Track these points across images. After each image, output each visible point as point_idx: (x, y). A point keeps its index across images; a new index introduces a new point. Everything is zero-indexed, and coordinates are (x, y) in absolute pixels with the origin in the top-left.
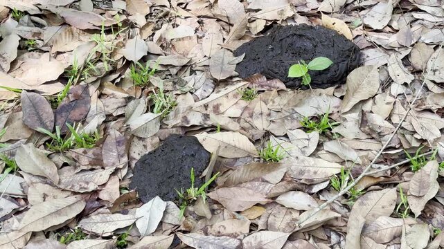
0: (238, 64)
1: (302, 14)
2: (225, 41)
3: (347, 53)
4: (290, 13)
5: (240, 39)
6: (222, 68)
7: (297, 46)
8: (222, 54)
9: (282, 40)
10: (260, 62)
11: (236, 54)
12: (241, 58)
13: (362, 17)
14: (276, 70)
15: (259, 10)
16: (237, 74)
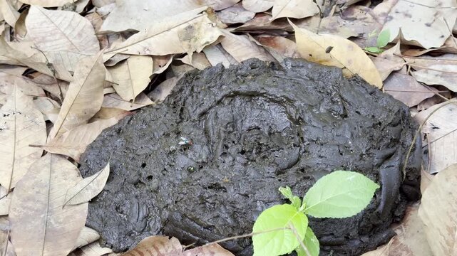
0: (93, 201)
1: (238, 29)
2: (53, 131)
3: (392, 132)
4: (210, 33)
5: (91, 120)
6: (47, 223)
7: (247, 124)
8: (44, 175)
9: (204, 114)
10: (156, 192)
11: (85, 168)
12: (99, 181)
13: (382, 20)
14: (207, 219)
15: (132, 32)
16: (93, 235)
